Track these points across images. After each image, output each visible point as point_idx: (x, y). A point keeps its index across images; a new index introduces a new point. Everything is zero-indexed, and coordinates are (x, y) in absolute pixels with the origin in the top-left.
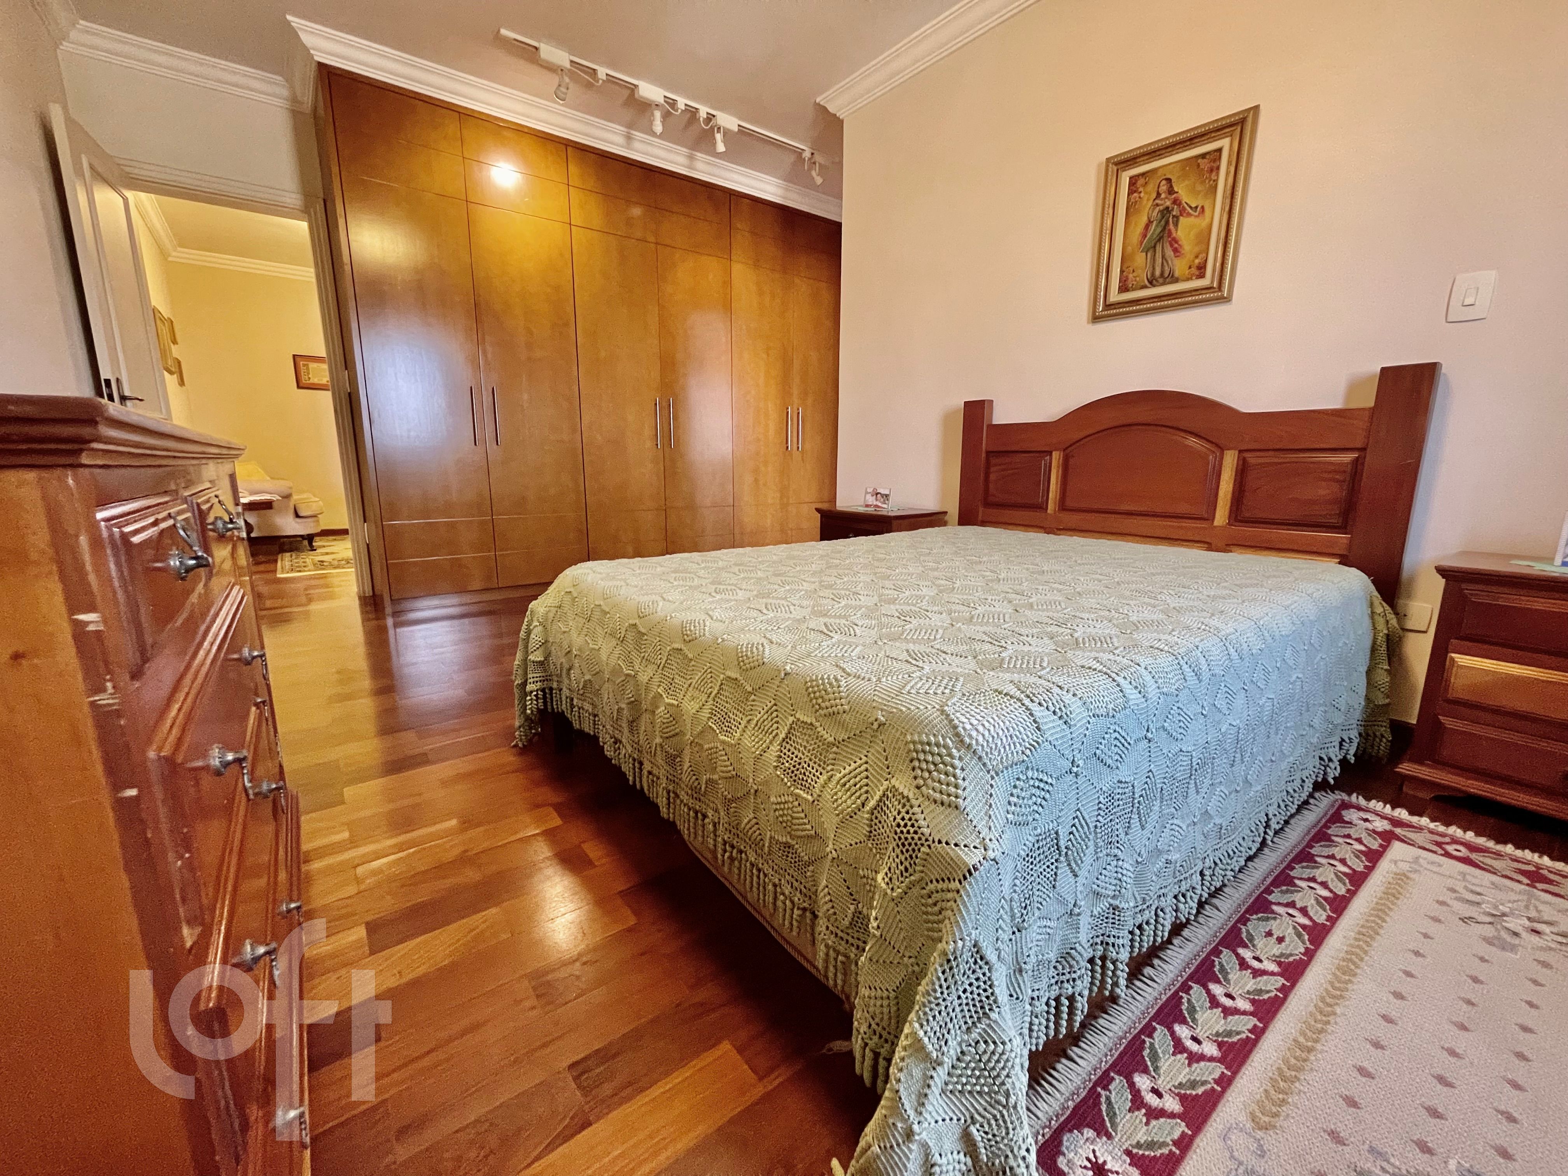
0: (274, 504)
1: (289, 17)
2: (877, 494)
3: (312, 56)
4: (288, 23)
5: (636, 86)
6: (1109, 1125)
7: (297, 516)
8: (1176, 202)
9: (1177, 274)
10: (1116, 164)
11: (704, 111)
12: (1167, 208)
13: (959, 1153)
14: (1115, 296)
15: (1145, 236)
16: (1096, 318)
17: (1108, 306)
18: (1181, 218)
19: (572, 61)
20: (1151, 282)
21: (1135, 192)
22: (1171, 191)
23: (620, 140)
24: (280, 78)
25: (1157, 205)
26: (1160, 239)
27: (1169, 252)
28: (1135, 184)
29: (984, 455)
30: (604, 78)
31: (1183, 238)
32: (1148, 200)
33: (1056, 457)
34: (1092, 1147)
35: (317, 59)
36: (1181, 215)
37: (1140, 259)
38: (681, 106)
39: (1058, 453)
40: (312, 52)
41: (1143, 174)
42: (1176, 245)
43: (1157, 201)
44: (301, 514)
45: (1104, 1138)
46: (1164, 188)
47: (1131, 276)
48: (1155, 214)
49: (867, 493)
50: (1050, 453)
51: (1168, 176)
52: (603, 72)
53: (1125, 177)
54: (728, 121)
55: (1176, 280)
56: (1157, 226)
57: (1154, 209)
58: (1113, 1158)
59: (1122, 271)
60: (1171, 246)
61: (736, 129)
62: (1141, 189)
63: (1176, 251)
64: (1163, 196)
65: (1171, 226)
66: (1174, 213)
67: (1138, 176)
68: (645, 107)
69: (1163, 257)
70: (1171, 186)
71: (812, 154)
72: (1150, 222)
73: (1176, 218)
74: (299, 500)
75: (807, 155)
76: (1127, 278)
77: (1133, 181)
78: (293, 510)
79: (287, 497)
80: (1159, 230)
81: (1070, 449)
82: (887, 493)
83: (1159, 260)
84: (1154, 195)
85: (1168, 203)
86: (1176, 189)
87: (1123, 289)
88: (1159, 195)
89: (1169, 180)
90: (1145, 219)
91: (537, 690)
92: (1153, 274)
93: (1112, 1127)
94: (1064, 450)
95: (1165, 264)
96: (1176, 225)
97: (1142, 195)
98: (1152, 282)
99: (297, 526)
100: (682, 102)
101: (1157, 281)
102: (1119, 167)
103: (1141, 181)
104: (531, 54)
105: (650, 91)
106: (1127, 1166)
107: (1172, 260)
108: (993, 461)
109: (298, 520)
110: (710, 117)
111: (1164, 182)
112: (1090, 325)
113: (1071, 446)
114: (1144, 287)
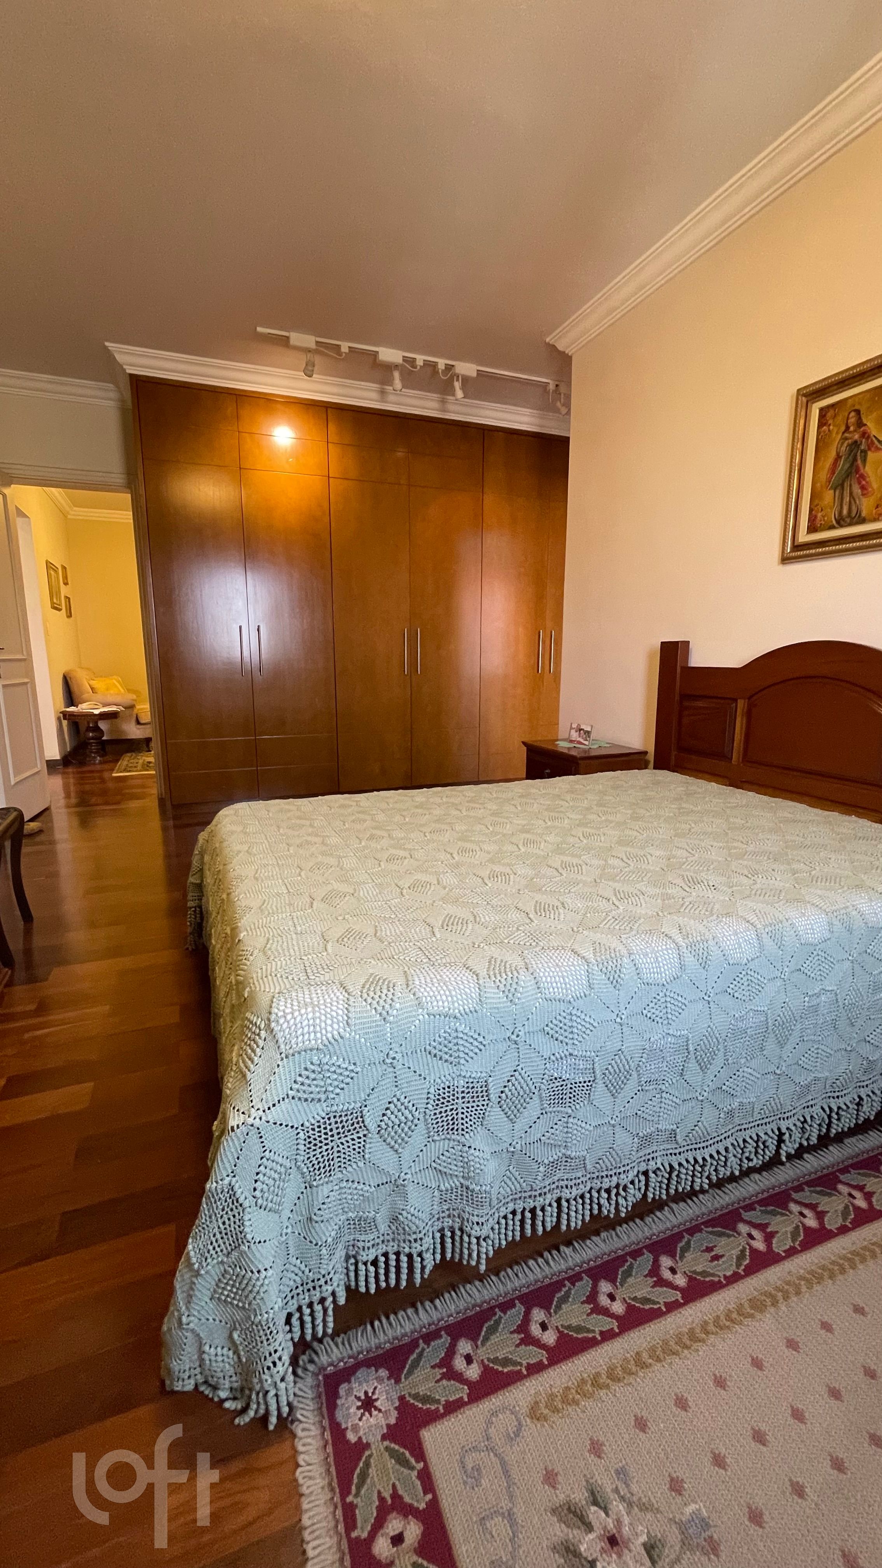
0: (121, 714)
1: (107, 344)
2: (581, 730)
3: (125, 370)
4: (106, 348)
5: (377, 352)
6: (405, 1372)
7: (138, 722)
8: (864, 435)
9: (864, 514)
10: (804, 395)
11: (442, 363)
12: (856, 442)
13: (223, 1348)
14: (804, 537)
15: (833, 473)
16: (785, 560)
17: (796, 547)
18: (869, 453)
19: (317, 342)
20: (838, 522)
21: (825, 424)
22: (860, 424)
23: (374, 395)
24: (111, 385)
25: (846, 439)
26: (848, 475)
27: (857, 490)
28: (825, 416)
29: (677, 698)
30: (347, 351)
31: (870, 473)
32: (837, 433)
33: (741, 704)
34: (376, 1384)
35: (128, 371)
36: (869, 449)
37: (829, 496)
38: (420, 363)
39: (743, 701)
40: (125, 367)
41: (833, 406)
42: (864, 482)
43: (846, 435)
44: (142, 721)
45: (393, 1381)
46: (852, 420)
47: (819, 515)
48: (843, 449)
49: (571, 728)
50: (736, 700)
51: (857, 407)
52: (345, 347)
53: (815, 409)
54: (467, 368)
55: (862, 521)
56: (845, 460)
57: (843, 444)
58: (387, 1398)
59: (811, 510)
60: (859, 483)
61: (474, 374)
62: (830, 422)
63: (863, 488)
64: (852, 429)
65: (859, 462)
66: (862, 447)
67: (829, 407)
68: (389, 368)
69: (851, 494)
70: (860, 418)
71: (557, 386)
72: (838, 457)
73: (864, 452)
74: (142, 709)
75: (552, 387)
76: (816, 517)
77: (823, 412)
78: (134, 718)
79: (131, 707)
80: (847, 465)
81: (755, 698)
82: (589, 729)
83: (847, 499)
84: (843, 428)
85: (856, 437)
86: (865, 421)
87: (812, 529)
88: (848, 428)
89: (858, 412)
90: (833, 454)
91: (195, 907)
92: (841, 512)
93: (407, 1374)
94: (749, 698)
95: (853, 502)
96: (864, 461)
97: (831, 427)
98: (841, 522)
99: (138, 732)
100: (420, 359)
101: (843, 520)
102: (809, 398)
103: (830, 413)
104: (284, 342)
105: (389, 355)
106: (392, 1409)
107: (859, 498)
108: (686, 704)
109: (138, 726)
110: (449, 368)
111: (853, 414)
112: (781, 567)
113: (756, 693)
114: (832, 527)
